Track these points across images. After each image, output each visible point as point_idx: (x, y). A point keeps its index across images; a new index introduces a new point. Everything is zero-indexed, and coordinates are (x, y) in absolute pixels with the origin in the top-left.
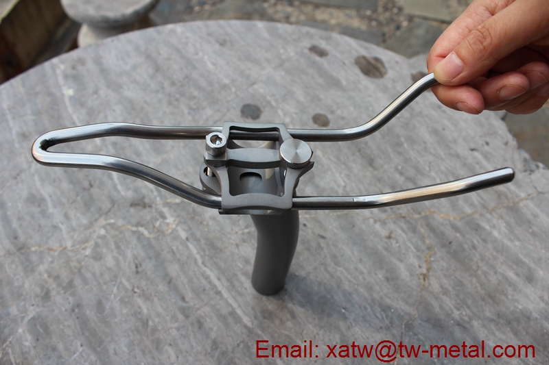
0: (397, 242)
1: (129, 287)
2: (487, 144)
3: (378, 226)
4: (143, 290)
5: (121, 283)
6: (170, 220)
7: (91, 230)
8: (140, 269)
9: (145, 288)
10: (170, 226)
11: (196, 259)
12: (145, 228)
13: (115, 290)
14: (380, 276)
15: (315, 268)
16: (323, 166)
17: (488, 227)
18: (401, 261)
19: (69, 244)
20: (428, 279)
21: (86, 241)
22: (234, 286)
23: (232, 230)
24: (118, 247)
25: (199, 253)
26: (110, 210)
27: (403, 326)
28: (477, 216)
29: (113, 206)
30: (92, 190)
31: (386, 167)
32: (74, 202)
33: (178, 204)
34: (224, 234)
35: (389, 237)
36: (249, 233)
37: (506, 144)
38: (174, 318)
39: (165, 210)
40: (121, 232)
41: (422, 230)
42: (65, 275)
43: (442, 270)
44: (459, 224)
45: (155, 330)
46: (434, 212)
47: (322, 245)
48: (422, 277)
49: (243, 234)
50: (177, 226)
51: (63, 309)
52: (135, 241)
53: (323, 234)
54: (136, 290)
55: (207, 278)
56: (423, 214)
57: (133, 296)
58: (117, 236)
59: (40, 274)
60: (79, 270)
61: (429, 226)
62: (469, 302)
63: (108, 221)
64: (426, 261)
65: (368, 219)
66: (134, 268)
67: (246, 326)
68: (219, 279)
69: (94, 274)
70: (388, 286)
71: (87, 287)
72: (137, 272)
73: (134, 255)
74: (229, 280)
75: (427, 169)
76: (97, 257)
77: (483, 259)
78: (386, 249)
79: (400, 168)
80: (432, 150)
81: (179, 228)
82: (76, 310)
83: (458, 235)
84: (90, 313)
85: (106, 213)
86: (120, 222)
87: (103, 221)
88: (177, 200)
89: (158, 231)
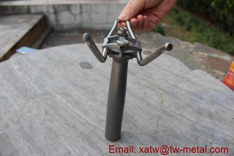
0: (148, 94)
1: (43, 119)
2: (174, 65)
3: (140, 91)
5: (40, 118)
6: (59, 97)
7: (27, 104)
8: (48, 113)
9: (50, 119)
10: (59, 99)
11: (70, 108)
12: (49, 101)
13: (37, 121)
17: (181, 86)
18: (151, 99)
19: (17, 109)
20: (163, 103)
21: (25, 107)
22: (87, 114)
23: (84, 98)
24: (38, 108)
25: (71, 106)
26: (34, 97)
27: (157, 118)
28: (176, 84)
29: (36, 96)
30: (27, 92)
31: (139, 75)
32: (19, 96)
34: (81, 99)
35: (145, 93)
37: (181, 65)
38: (63, 127)
39: (57, 95)
41: (157, 90)
42: (15, 119)
43: (168, 100)
44: (170, 87)
45: (55, 131)
46: (160, 85)
48: (160, 103)
49: (88, 98)
50: (62, 99)
51: (15, 130)
52: (45, 105)
54: (46, 120)
55: (76, 113)
56: (156, 85)
57: (45, 122)
58: (38, 104)
59: (5, 120)
60: (22, 116)
61: (159, 88)
62: (181, 108)
63: (34, 101)
64: (161, 98)
66: (45, 113)
67: (93, 126)
68: (80, 112)
69: (28, 117)
70: (148, 107)
71: (25, 121)
72: (47, 114)
73: (45, 109)
74: (85, 112)
75: (154, 74)
76: (29, 111)
77: (182, 95)
78: (145, 96)
79: (144, 74)
80: (155, 69)
82: (21, 129)
83: (171, 90)
84: (27, 130)
86: (39, 100)
87: (31, 101)
88: (61, 92)
89: (54, 101)
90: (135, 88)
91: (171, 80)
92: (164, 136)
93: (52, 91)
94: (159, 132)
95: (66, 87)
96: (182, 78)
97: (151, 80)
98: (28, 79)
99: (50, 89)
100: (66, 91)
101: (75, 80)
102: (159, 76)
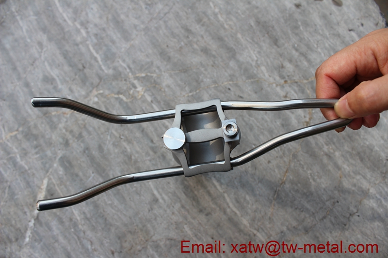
1: (117, 135)
2: (362, 25)
3: (278, 89)
4: (126, 137)
5: (112, 133)
6: (139, 89)
7: (88, 99)
9: (127, 136)
10: (140, 93)
12: (124, 95)
13: (109, 137)
14: (278, 123)
16: (242, 46)
23: (181, 94)
26: (99, 84)
27: (291, 156)
29: (101, 81)
30: (85, 70)
31: (286, 45)
32: (74, 80)
33: (143, 78)
34: (176, 97)
35: (286, 97)
36: (192, 96)
38: (147, 154)
39: (136, 82)
40: (108, 99)
41: (308, 92)
42: (76, 129)
43: (319, 119)
45: (136, 162)
48: (305, 124)
49: (188, 96)
50: (144, 92)
51: (78, 151)
52: (117, 105)
53: (241, 95)
54: (122, 137)
56: (310, 80)
57: (120, 141)
58: (106, 101)
59: (61, 130)
60: (85, 126)
61: (313, 88)
62: (335, 140)
63: (99, 92)
64: (309, 113)
65: (272, 84)
69: (94, 128)
71: (91, 137)
75: (316, 46)
79: (296, 45)
80: (320, 31)
81: (146, 94)
82: (87, 152)
84: (95, 153)
85: (97, 86)
86: (107, 92)
87: (95, 92)
88: (143, 75)
89: (132, 97)
90: (271, 80)
92: (290, 191)
93: (128, 70)
94: (286, 183)
95: (152, 63)
98: (83, 32)
99: (124, 65)
100: (152, 75)
101: (167, 46)
102: (323, 55)
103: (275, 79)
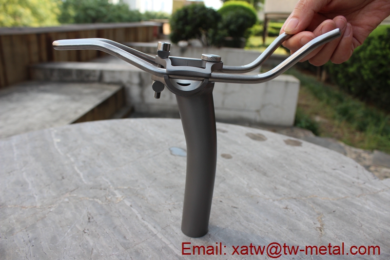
0: (293, 211)
1: (81, 229)
2: (344, 167)
3: (276, 203)
4: (92, 232)
5: (75, 227)
6: (119, 195)
7: (58, 199)
8: (91, 220)
9: (94, 231)
10: (119, 199)
11: (137, 216)
12: (100, 200)
13: (69, 231)
14: (285, 228)
15: (232, 223)
17: (360, 204)
18: (299, 221)
19: (39, 205)
20: (324, 230)
21: (53, 204)
22: (167, 232)
23: (166, 202)
24: (76, 208)
25: (139, 213)
26: (74, 190)
28: (349, 199)
29: (78, 188)
30: (63, 180)
31: (275, 176)
32: (49, 185)
33: (126, 189)
34: (160, 204)
35: (286, 208)
36: (179, 204)
37: (357, 167)
38: (116, 249)
39: (116, 192)
40: (81, 201)
41: (311, 205)
42: (30, 221)
43: (333, 226)
44: (338, 202)
45: (98, 255)
46: (316, 196)
47: (236, 211)
48: (318, 229)
49: (174, 204)
50: (124, 199)
51: (22, 240)
52: (90, 206)
53: (235, 206)
54: (86, 231)
55: (146, 227)
56: (308, 197)
57: (83, 235)
58: (77, 202)
59: (10, 220)
60: (43, 219)
61: (314, 203)
63: (72, 195)
64: (318, 221)
65: (268, 199)
66: (87, 219)
67: (177, 256)
68: (155, 228)
69: (54, 222)
70: (293, 234)
71: (46, 228)
72: (89, 221)
73: (88, 212)
74: (163, 228)
75: (305, 177)
76: (59, 212)
77: (363, 220)
78: (286, 214)
79: (285, 176)
80: (306, 169)
82: (33, 241)
83: (339, 208)
84: (44, 244)
85: (71, 191)
86: (81, 196)
87: (68, 195)
88: (125, 188)
89: (109, 201)
90: (267, 197)
91: (338, 191)
93: (110, 184)
95: (137, 181)
96: (362, 189)
97: (300, 187)
98: (72, 159)
99: (107, 180)
100: (135, 188)
101: (154, 172)
102: (315, 182)
103: (270, 196)
